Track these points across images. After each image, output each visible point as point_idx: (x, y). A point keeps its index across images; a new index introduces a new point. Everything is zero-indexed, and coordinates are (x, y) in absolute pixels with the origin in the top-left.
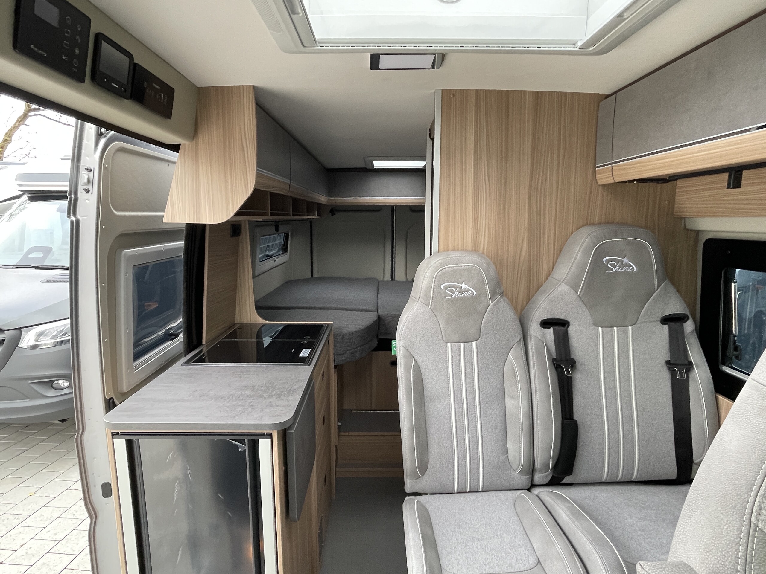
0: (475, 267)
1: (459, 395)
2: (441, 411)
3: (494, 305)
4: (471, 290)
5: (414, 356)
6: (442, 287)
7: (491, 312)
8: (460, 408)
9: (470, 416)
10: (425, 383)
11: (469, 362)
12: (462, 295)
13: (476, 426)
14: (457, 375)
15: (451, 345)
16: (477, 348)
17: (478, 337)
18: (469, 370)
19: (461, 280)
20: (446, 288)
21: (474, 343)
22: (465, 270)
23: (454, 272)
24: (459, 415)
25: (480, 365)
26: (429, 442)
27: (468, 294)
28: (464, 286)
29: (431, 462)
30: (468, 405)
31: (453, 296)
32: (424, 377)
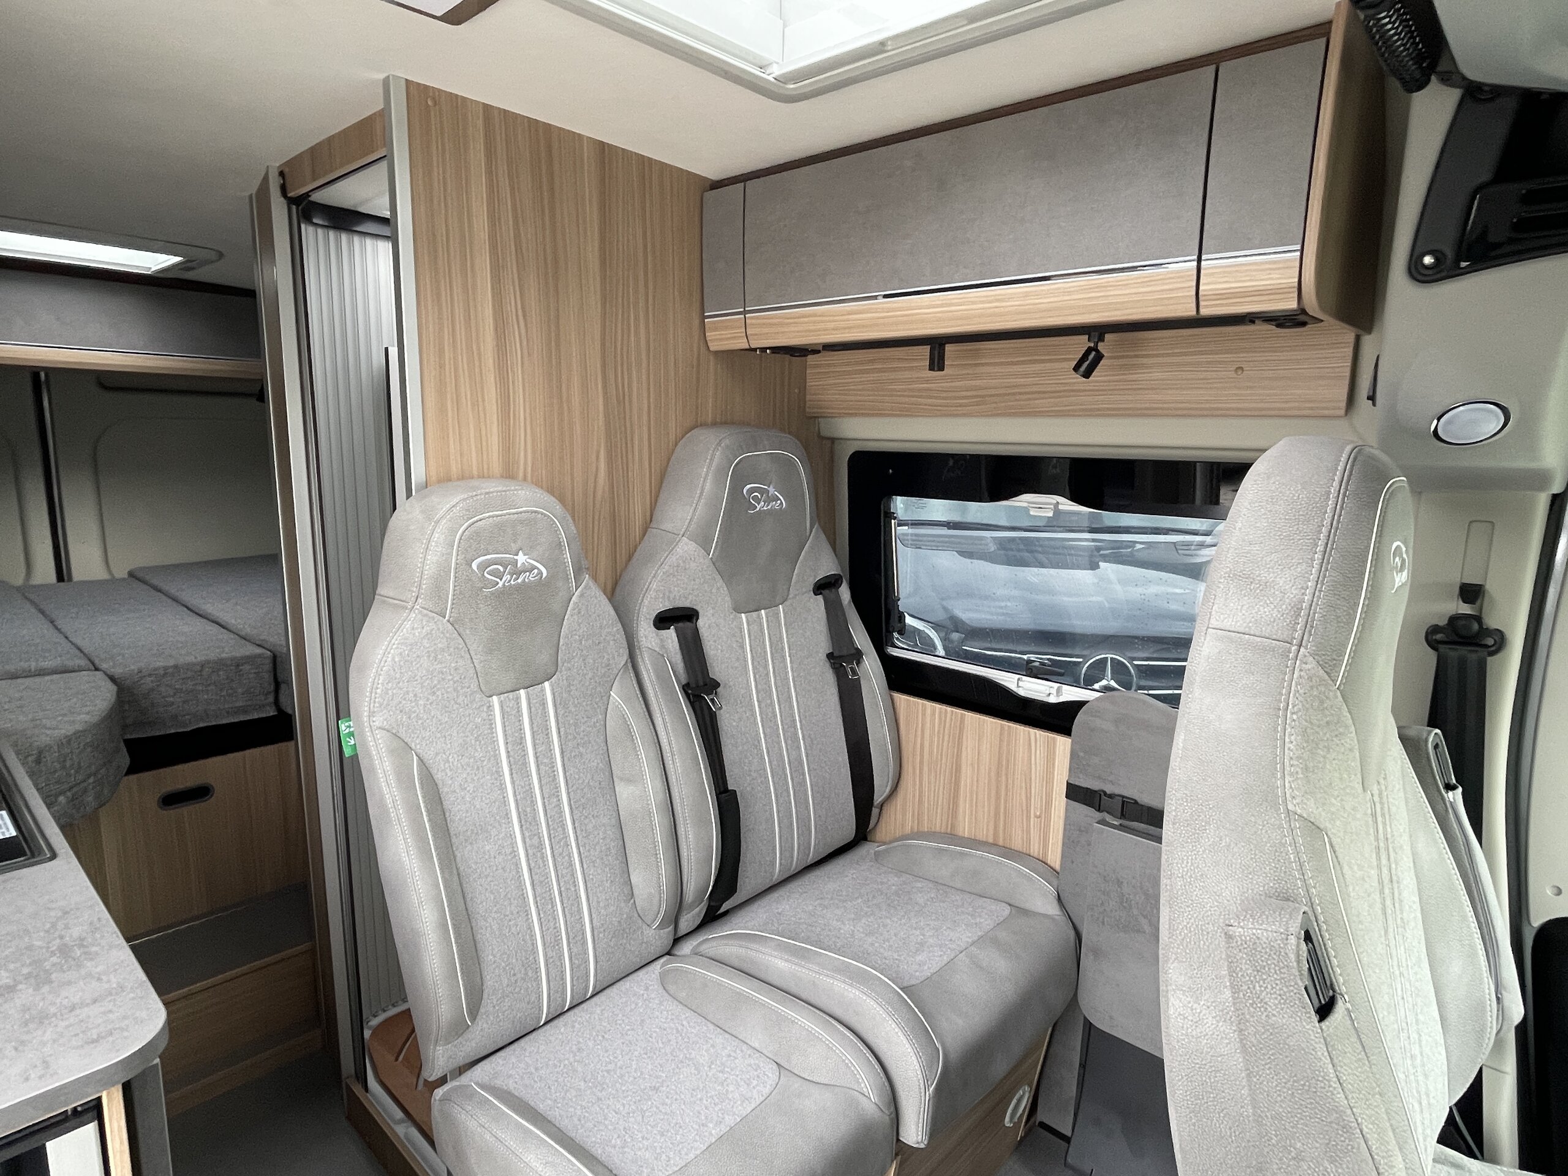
0: (542, 514)
1: (528, 810)
2: (495, 857)
3: (582, 595)
4: (538, 569)
5: (413, 746)
6: (474, 566)
7: (576, 611)
8: (535, 835)
9: (556, 847)
10: (446, 804)
11: (541, 730)
12: (519, 581)
13: (571, 865)
14: (519, 766)
15: (499, 698)
16: (553, 694)
17: (553, 670)
18: (543, 747)
19: (514, 547)
20: (483, 567)
21: (547, 684)
22: (521, 522)
23: (500, 527)
24: (535, 851)
25: (562, 729)
27: (531, 577)
28: (521, 558)
30: (550, 823)
31: (501, 584)
32: (444, 790)
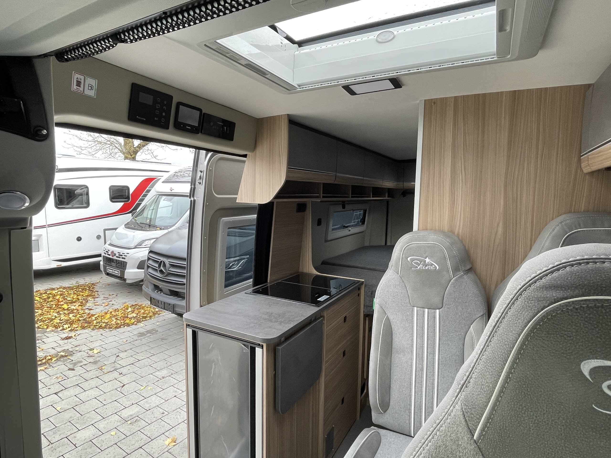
0: (438, 245)
1: (420, 354)
2: (404, 363)
3: (456, 280)
4: (435, 265)
5: (387, 313)
6: (409, 259)
7: (453, 286)
8: (421, 364)
9: (428, 374)
11: (432, 327)
12: (426, 268)
13: (433, 384)
14: (420, 335)
15: (417, 309)
16: (439, 315)
17: (441, 306)
18: (432, 334)
19: (425, 256)
20: (412, 260)
21: (438, 311)
22: (428, 247)
23: (419, 247)
24: (419, 370)
25: (441, 330)
26: (391, 386)
27: (432, 268)
28: (427, 260)
29: (392, 403)
30: (428, 363)
31: (419, 268)
32: (394, 332)
